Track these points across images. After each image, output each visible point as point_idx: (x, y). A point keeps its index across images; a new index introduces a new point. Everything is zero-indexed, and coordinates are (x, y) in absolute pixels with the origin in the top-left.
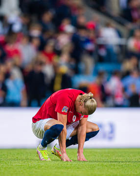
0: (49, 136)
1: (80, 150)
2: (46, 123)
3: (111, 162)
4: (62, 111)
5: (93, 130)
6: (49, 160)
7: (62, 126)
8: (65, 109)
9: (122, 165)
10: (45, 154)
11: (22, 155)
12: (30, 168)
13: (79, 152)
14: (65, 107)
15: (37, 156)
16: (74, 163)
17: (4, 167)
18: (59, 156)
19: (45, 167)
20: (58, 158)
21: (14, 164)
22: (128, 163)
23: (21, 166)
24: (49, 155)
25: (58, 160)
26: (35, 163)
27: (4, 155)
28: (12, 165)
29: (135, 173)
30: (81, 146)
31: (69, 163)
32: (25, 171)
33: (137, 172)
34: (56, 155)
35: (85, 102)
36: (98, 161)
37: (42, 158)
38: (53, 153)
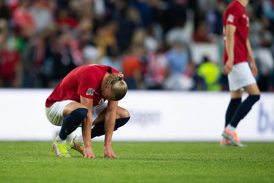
1: (107, 143)
3: (147, 159)
4: (87, 94)
6: (68, 155)
7: (86, 111)
8: (90, 92)
9: (162, 164)
11: (34, 149)
12: (43, 166)
14: (90, 89)
15: (53, 151)
16: (100, 161)
17: (11, 165)
19: (64, 165)
20: (79, 154)
21: (23, 161)
22: (169, 162)
23: (33, 163)
24: (68, 150)
25: (79, 157)
26: (50, 160)
27: (10, 149)
28: (21, 163)
29: (178, 174)
30: (109, 138)
31: (94, 160)
32: (37, 170)
33: (180, 173)
34: (76, 150)
35: (113, 83)
36: (130, 159)
37: (59, 153)
38: (73, 148)
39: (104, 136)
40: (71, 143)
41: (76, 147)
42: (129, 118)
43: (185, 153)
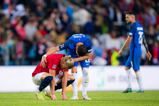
0: (44, 84)
1: (63, 93)
2: (42, 75)
5: (71, 79)
6: (44, 99)
7: (52, 77)
8: (54, 67)
10: (41, 96)
11: (26, 96)
12: (31, 104)
13: (62, 94)
14: (54, 65)
15: (36, 97)
16: (60, 101)
17: (15, 104)
18: (50, 97)
19: (42, 104)
20: (49, 98)
21: (21, 102)
22: (94, 101)
23: (26, 103)
24: (44, 96)
26: (35, 102)
27: (14, 96)
28: (20, 103)
31: (57, 101)
34: (48, 96)
35: (66, 61)
37: (39, 98)
38: (46, 95)
39: (62, 89)
40: (45, 93)
41: (48, 95)
42: (75, 80)
43: (102, 97)
